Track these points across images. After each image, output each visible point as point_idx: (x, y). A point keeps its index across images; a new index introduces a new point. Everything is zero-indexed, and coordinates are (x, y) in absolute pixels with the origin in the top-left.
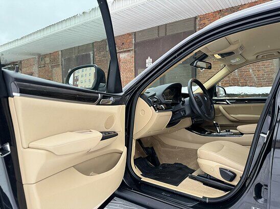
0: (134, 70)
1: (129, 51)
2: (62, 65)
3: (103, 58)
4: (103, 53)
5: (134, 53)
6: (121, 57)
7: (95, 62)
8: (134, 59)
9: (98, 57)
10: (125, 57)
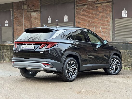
1: (37, 11)
5: (40, 13)
6: (32, 15)
7: (14, 17)
8: (40, 17)
9: (16, 13)
10: (34, 15)
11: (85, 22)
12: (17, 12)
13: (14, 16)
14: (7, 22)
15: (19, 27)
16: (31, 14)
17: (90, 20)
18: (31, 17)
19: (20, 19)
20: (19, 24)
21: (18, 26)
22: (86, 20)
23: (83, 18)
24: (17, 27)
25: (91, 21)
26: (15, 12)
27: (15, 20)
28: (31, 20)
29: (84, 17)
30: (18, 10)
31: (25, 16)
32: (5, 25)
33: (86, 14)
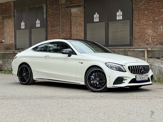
0: (83, 24)
1: (79, 6)
2: (14, 17)
3: (55, 12)
4: (56, 6)
5: (83, 9)
6: (72, 12)
7: (48, 15)
8: (83, 13)
9: (51, 10)
10: (75, 11)
11: (148, 19)
12: (52, 8)
13: (48, 13)
14: (39, 21)
15: (55, 28)
16: (70, 11)
17: (155, 16)
18: (71, 15)
19: (56, 17)
20: (54, 23)
21: (53, 26)
22: (149, 17)
23: (145, 14)
24: (51, 28)
25: (156, 18)
26: (49, 9)
27: (50, 18)
28: (71, 19)
29: (146, 12)
30: (53, 5)
31: (62, 13)
32: (37, 26)
33: (149, 8)
